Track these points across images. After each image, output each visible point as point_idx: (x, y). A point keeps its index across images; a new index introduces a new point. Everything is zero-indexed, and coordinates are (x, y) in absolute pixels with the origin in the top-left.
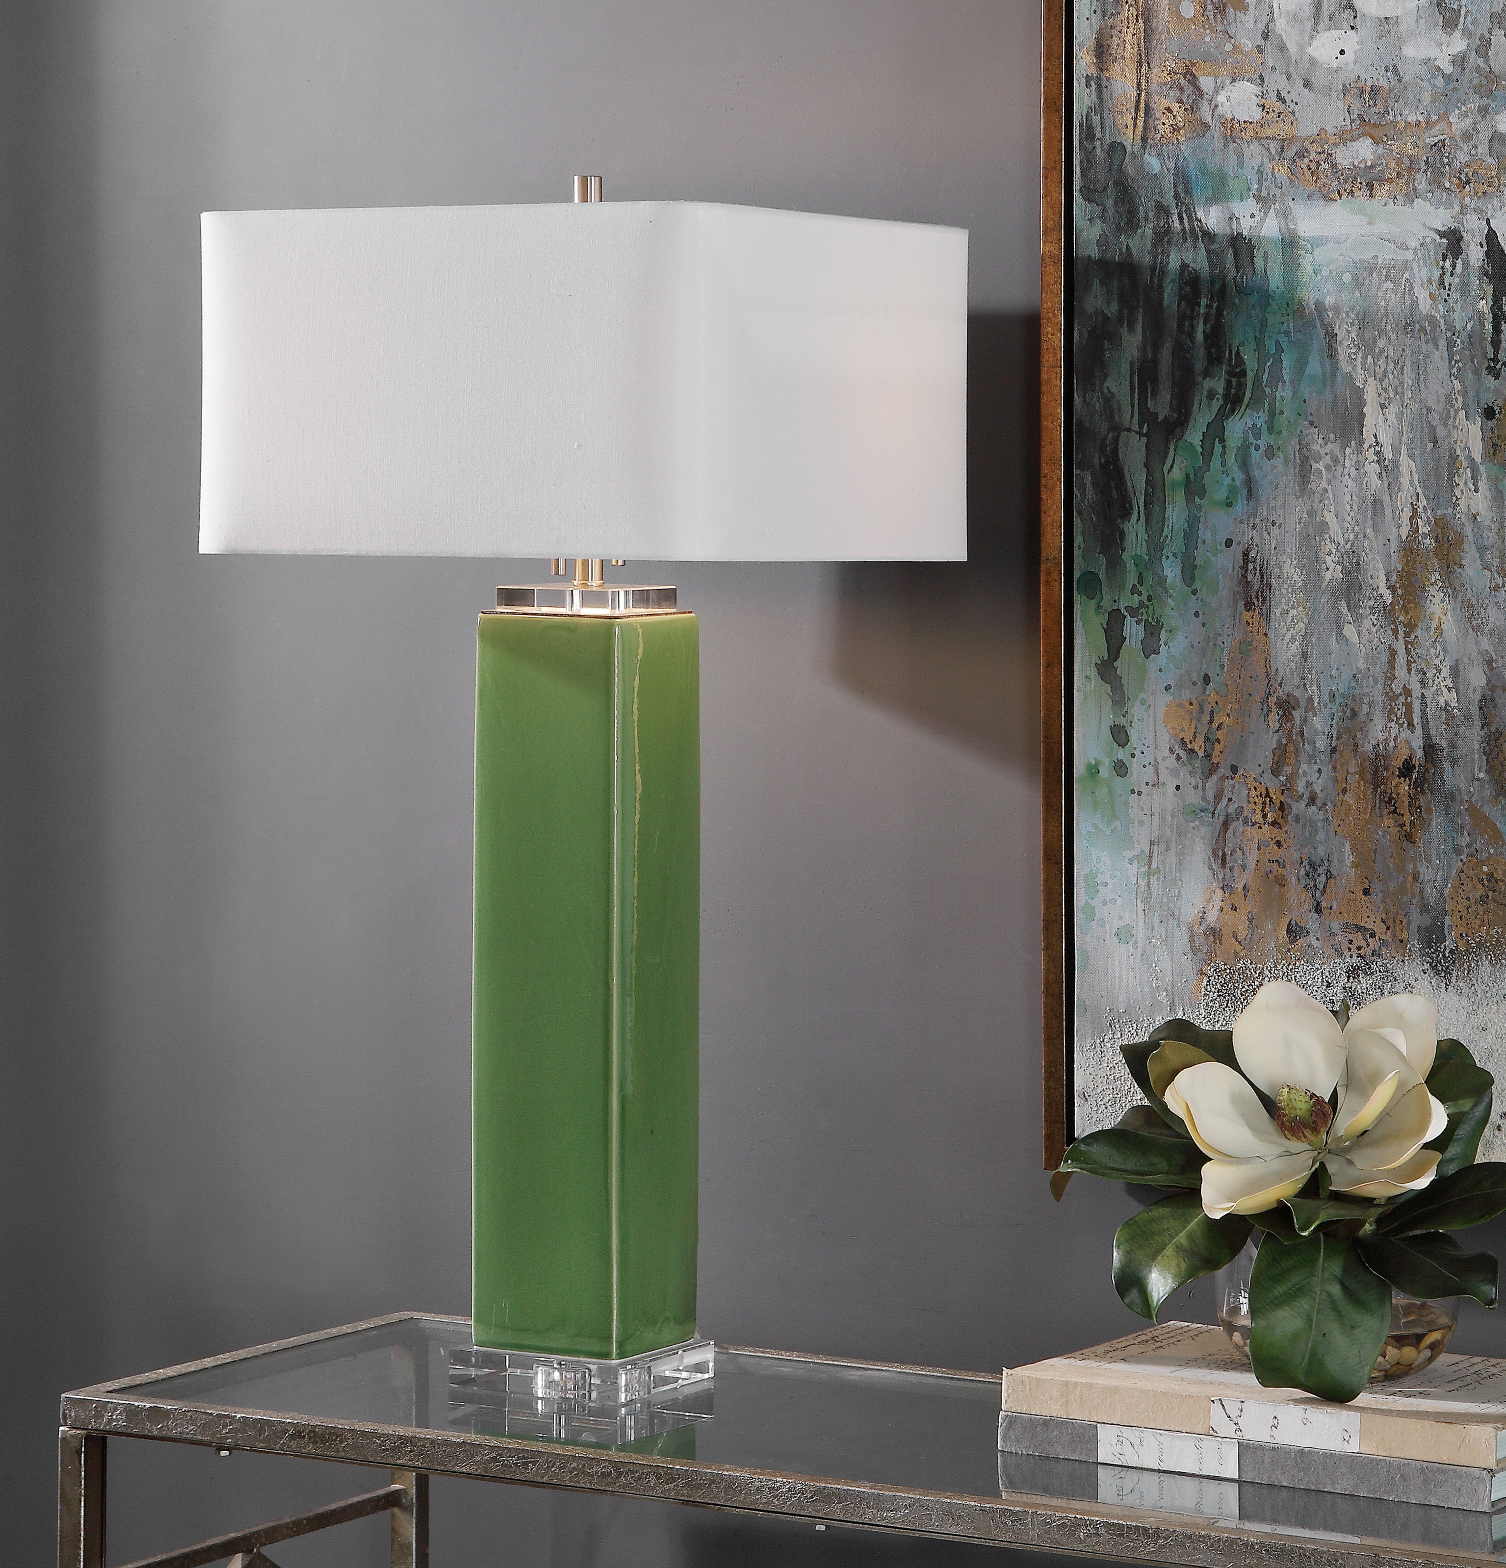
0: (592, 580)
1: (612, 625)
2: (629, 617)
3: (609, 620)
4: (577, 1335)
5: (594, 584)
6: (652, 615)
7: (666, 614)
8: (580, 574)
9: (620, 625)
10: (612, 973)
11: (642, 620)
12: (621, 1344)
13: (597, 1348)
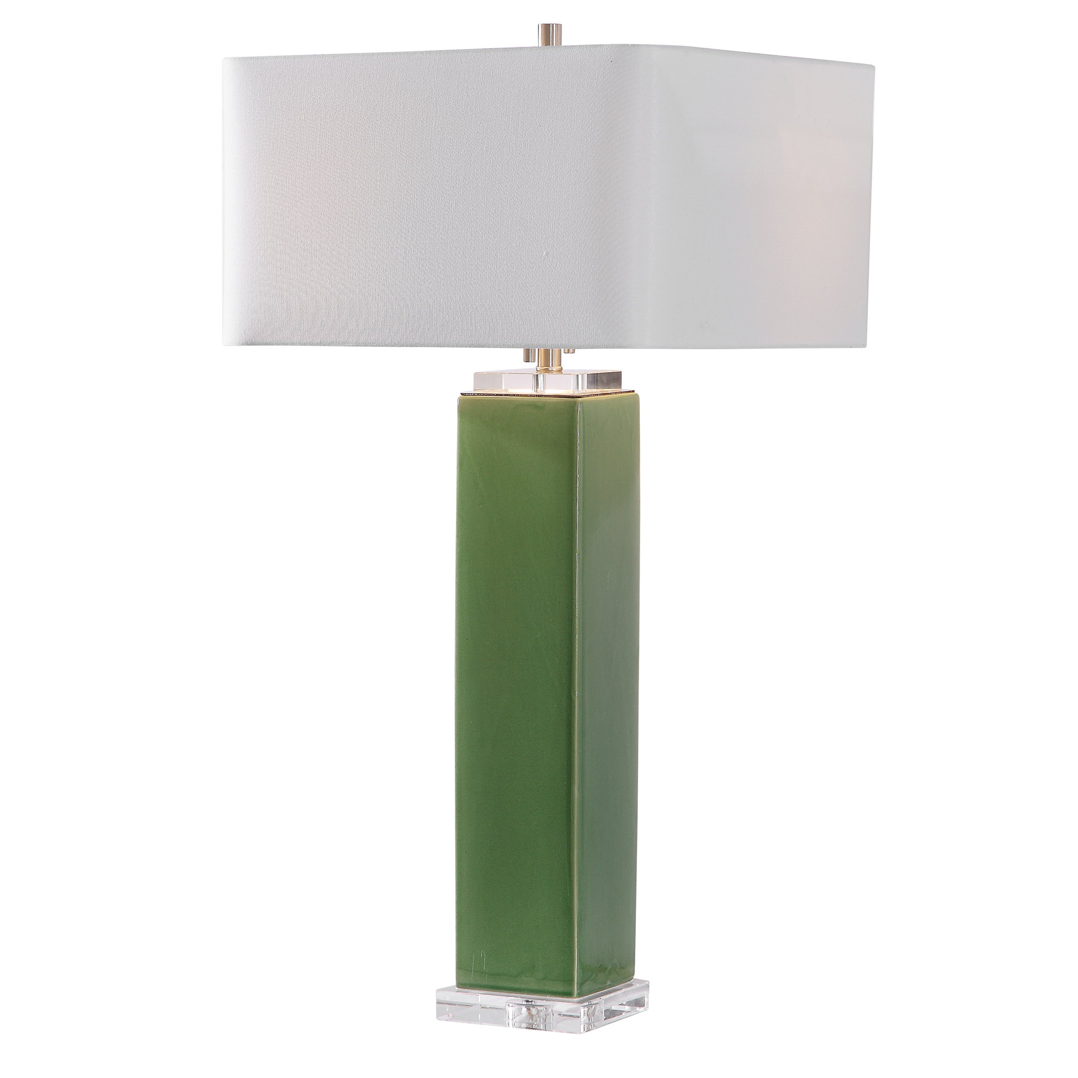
0: (552, 366)
1: (575, 403)
2: (588, 396)
3: (573, 399)
4: (544, 979)
5: (554, 369)
6: (605, 394)
7: (616, 393)
8: (542, 361)
9: (581, 403)
10: (574, 688)
11: (597, 398)
12: (581, 985)
13: (561, 989)
